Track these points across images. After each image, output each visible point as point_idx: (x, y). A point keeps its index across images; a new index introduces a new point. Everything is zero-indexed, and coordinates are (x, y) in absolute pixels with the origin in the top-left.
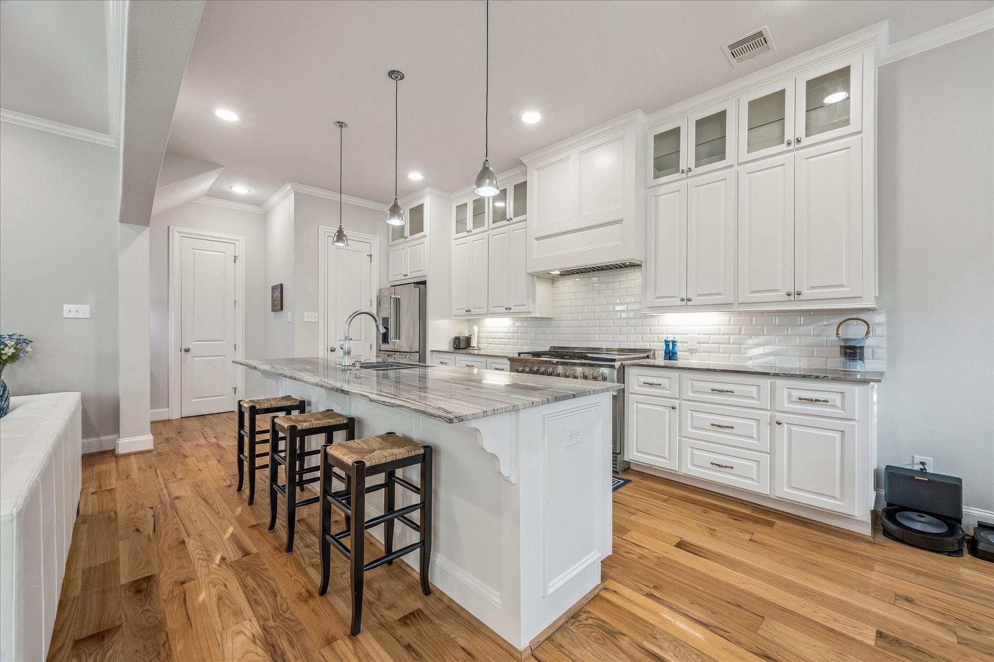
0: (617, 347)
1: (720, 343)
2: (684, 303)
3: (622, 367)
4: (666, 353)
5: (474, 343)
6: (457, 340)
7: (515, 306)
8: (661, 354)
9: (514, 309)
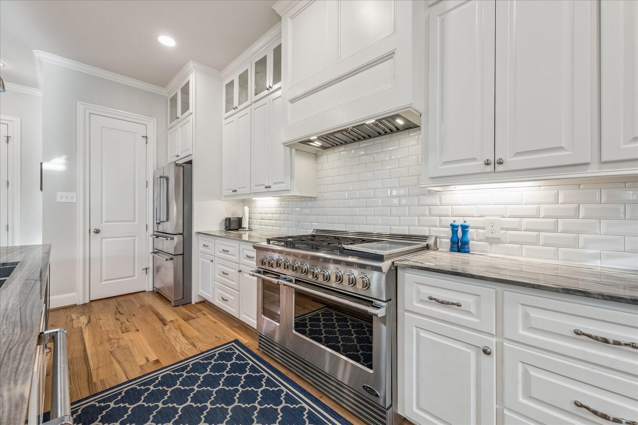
0: (388, 232)
1: (539, 231)
2: (490, 168)
3: (393, 268)
4: (453, 242)
5: (245, 224)
6: (228, 221)
7: (275, 183)
8: (446, 242)
9: (274, 188)
